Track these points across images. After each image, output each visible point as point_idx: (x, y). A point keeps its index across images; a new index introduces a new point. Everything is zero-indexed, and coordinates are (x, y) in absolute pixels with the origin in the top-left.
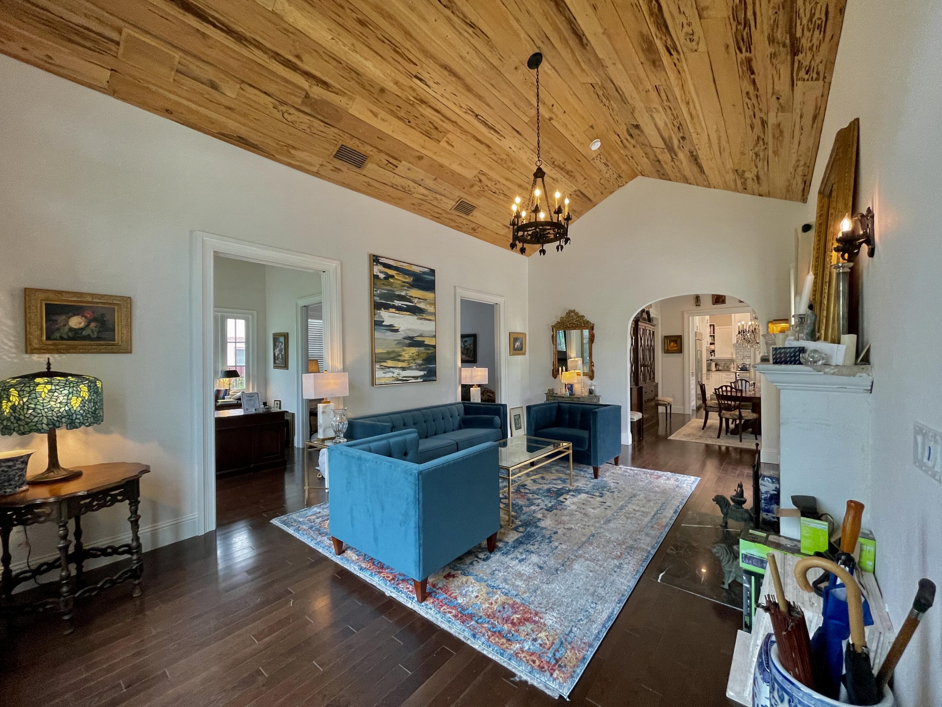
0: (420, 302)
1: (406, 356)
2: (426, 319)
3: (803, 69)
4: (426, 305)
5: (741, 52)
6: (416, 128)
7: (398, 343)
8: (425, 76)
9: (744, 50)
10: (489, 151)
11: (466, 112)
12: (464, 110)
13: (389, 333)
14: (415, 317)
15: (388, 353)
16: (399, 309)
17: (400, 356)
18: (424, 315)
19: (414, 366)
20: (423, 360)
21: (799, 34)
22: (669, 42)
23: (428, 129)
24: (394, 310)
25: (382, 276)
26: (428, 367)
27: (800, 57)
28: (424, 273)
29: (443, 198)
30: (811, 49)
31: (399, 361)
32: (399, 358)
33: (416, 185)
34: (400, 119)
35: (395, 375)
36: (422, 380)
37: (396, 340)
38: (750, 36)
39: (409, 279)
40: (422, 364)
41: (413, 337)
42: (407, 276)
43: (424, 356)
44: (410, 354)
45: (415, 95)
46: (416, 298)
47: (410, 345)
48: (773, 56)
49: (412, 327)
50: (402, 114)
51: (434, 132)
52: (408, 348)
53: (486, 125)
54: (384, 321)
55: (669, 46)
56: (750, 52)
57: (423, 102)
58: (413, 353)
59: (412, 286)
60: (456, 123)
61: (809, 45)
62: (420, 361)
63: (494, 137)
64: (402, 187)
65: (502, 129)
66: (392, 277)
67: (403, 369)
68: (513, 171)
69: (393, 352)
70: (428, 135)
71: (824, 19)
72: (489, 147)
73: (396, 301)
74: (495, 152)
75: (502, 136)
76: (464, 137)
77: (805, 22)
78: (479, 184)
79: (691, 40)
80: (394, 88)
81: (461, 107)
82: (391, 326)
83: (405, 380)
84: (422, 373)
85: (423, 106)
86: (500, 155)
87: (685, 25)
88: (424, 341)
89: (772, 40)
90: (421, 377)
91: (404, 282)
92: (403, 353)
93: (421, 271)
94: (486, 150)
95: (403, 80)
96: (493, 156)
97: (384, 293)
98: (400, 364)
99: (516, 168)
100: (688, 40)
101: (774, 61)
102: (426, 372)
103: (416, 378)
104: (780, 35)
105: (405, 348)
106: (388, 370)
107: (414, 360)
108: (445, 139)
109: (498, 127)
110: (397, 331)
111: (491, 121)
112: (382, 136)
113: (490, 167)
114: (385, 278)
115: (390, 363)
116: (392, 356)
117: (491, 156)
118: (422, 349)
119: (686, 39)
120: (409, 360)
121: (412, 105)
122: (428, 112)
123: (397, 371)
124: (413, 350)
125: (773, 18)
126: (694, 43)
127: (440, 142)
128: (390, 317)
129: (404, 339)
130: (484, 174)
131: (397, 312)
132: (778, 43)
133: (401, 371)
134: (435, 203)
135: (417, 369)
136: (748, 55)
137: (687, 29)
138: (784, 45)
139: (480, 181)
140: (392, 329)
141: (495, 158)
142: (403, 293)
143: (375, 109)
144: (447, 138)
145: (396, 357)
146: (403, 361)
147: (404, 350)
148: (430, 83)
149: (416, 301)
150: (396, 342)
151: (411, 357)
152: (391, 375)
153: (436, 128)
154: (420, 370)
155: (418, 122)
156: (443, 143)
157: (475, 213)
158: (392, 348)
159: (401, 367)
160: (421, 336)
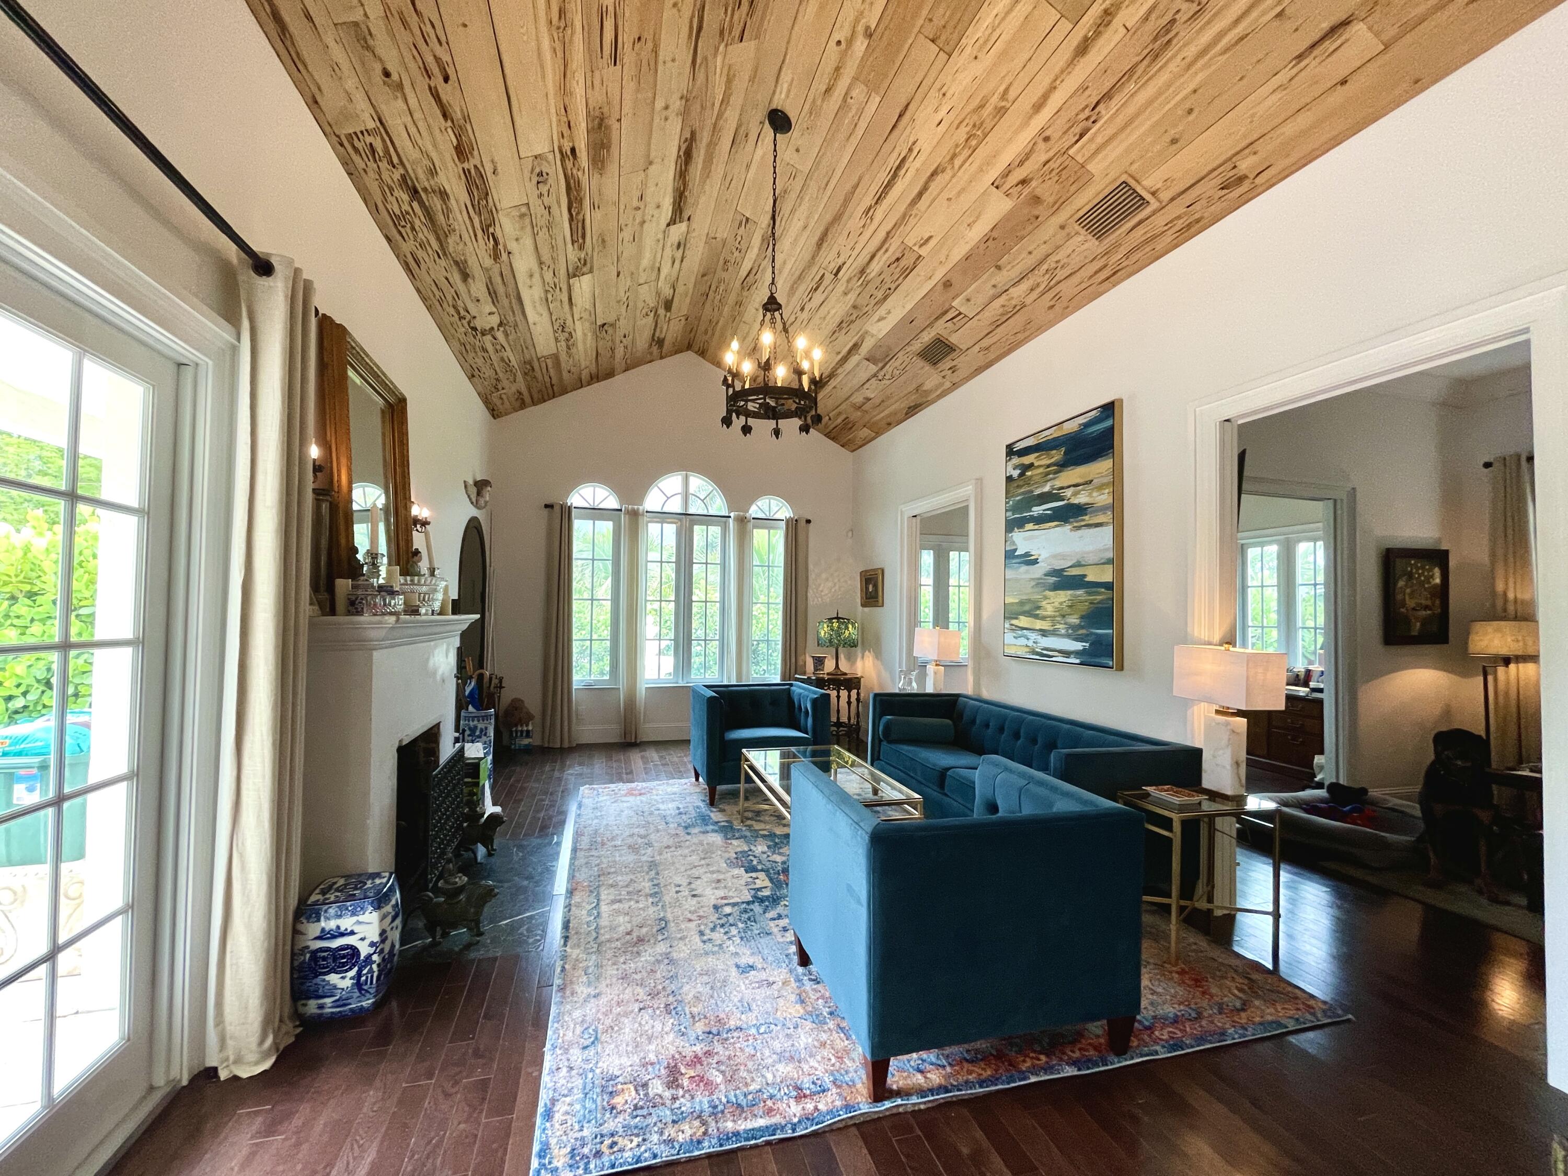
0: (1075, 494)
1: (1049, 609)
2: (1089, 526)
3: (381, 154)
4: (1090, 495)
5: (475, 167)
6: (897, 283)
7: (1038, 584)
8: (833, 266)
9: (473, 171)
10: (943, 172)
11: (872, 219)
12: (869, 221)
13: (1024, 568)
14: (1068, 527)
15: (1022, 603)
16: (1040, 520)
17: (1039, 608)
18: (1087, 518)
19: (1062, 628)
20: (1082, 617)
21: (415, 205)
22: (569, 164)
23: (898, 269)
24: (1030, 526)
25: (1016, 473)
26: (1092, 634)
27: (397, 176)
28: (1086, 425)
29: (1054, 258)
30: (391, 190)
31: (1036, 617)
32: (1038, 612)
33: (1004, 296)
34: (885, 298)
35: (1030, 643)
36: (1078, 661)
37: (1033, 579)
38: (470, 192)
39: (1057, 455)
40: (1080, 627)
41: (1063, 570)
42: (1054, 452)
43: (1084, 608)
44: (1056, 604)
45: (856, 279)
46: (1069, 487)
47: (1056, 587)
48: (432, 172)
49: (1059, 550)
50: (880, 295)
51: (903, 263)
52: (1051, 593)
53: (889, 185)
54: (1015, 550)
55: (571, 157)
56: (463, 169)
57: (862, 272)
58: (1061, 603)
59: (1063, 465)
60: (888, 233)
61: (396, 193)
62: (1074, 620)
63: (913, 166)
64: (1002, 315)
65: (895, 154)
66: (1031, 466)
67: (1044, 633)
68: (1012, 94)
69: (1029, 601)
70: (907, 272)
71: (400, 228)
72: (934, 174)
73: (1034, 509)
74: (948, 157)
75: (910, 150)
76: (912, 221)
77: (417, 223)
78: (1034, 184)
79: (540, 174)
80: (852, 297)
81: (864, 226)
82: (1027, 554)
83: (1044, 656)
84: (1079, 646)
85: (868, 271)
86: (957, 146)
87: (546, 195)
88: (1085, 576)
89: (443, 195)
90: (1077, 653)
91: (1048, 466)
92: (1044, 603)
93: (1080, 425)
94: (939, 178)
95: (841, 287)
96: (957, 162)
97: (1019, 501)
98: (1039, 625)
99: (1002, 89)
100: (544, 174)
101: (426, 162)
102: (1087, 644)
103: (1067, 654)
104: (436, 203)
105: (1048, 593)
106: (1020, 632)
107: (1063, 616)
108: (916, 248)
109: (893, 161)
110: (1035, 562)
111: (883, 177)
112: (909, 320)
113: (988, 162)
114: (1022, 475)
115: (1023, 621)
116: (1027, 608)
117: (956, 167)
118: (1080, 592)
119: (547, 174)
120: (1055, 617)
121: (868, 282)
122: (875, 267)
123: (1033, 636)
124: (1063, 597)
125: (451, 221)
126: (537, 170)
127: (920, 256)
128: (1025, 539)
129: (1045, 575)
130: (1006, 174)
131: (1036, 527)
132: (434, 191)
133: (1039, 637)
134: (1061, 274)
135: (1068, 636)
136: (466, 166)
137: (544, 189)
138: (425, 190)
139: (1023, 182)
140: (1029, 560)
141: (966, 153)
142: (1047, 489)
143: (876, 317)
144: (915, 245)
145: (1033, 611)
146: (1043, 618)
147: (1046, 598)
148: (840, 261)
149: (1068, 493)
150: (1033, 583)
151: (1058, 610)
152: (1023, 641)
153: (898, 259)
154: (1077, 640)
155: (888, 280)
156: (923, 252)
157: (1149, 182)
158: (1028, 594)
159: (1041, 630)
160: (1078, 565)
